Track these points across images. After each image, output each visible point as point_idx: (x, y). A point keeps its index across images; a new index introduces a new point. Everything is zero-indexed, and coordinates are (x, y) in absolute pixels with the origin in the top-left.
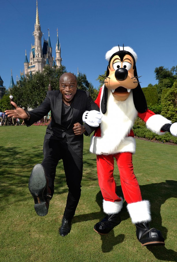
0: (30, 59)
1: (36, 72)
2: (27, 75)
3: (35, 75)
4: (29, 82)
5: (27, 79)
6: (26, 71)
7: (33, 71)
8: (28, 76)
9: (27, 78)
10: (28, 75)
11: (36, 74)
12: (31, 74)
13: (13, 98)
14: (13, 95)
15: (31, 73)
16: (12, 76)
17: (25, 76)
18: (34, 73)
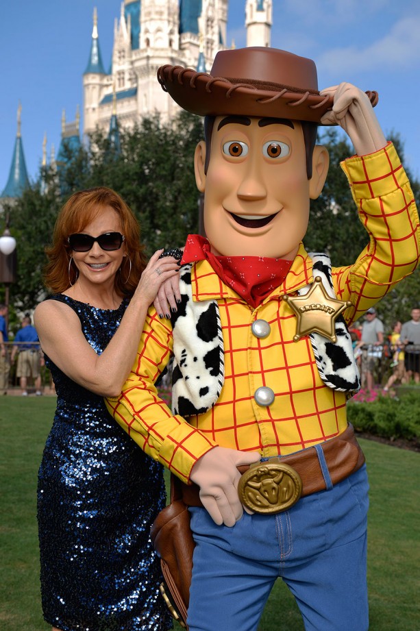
0: (116, 58)
1: (140, 120)
2: (98, 137)
3: (134, 139)
4: (99, 170)
5: (94, 154)
6: (94, 117)
7: (127, 116)
8: (97, 142)
9: (96, 149)
10: (101, 136)
11: (141, 129)
12: (114, 131)
13: (15, 250)
14: (20, 233)
15: (118, 125)
16: (20, 138)
17: (85, 141)
18: (128, 125)
